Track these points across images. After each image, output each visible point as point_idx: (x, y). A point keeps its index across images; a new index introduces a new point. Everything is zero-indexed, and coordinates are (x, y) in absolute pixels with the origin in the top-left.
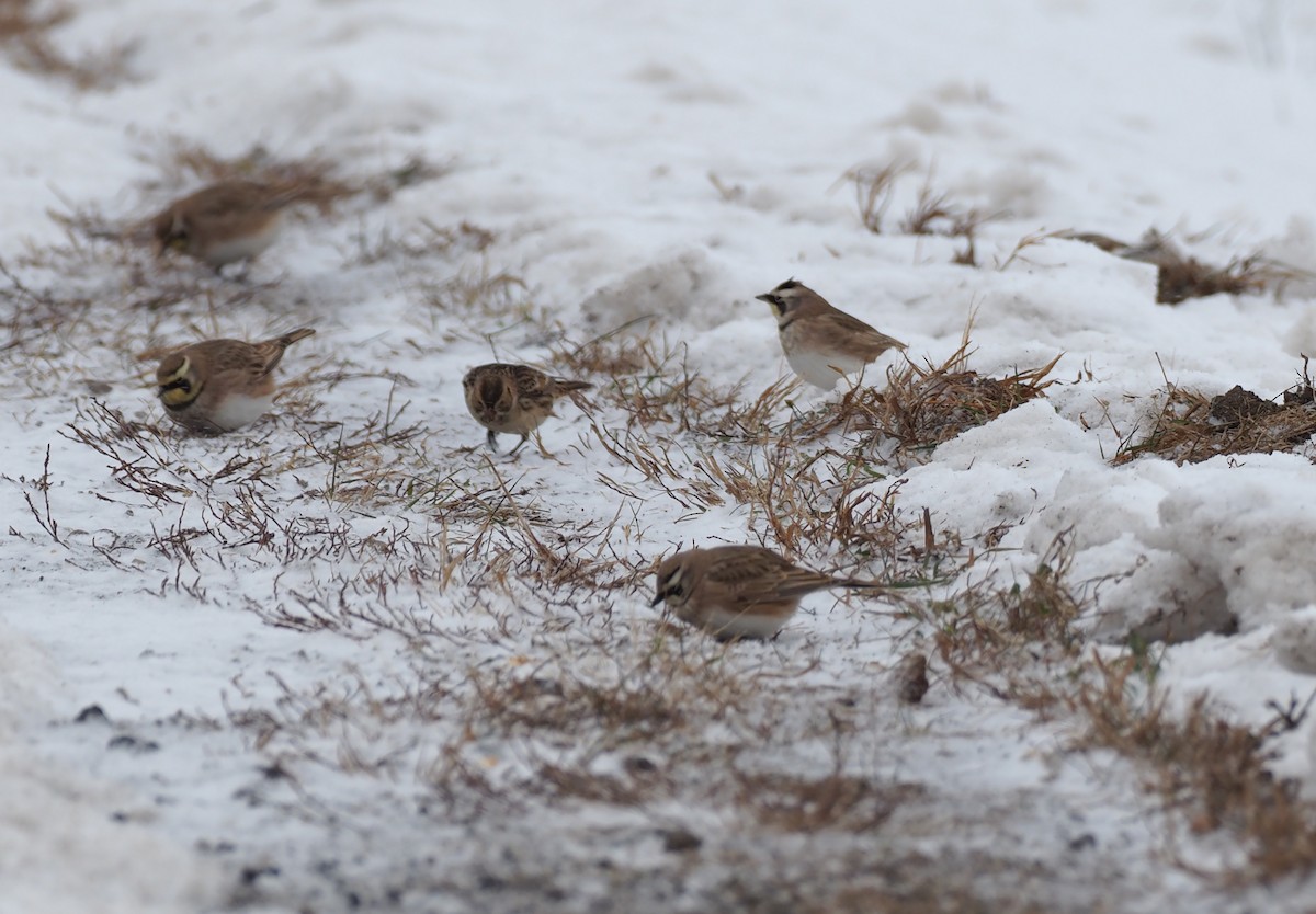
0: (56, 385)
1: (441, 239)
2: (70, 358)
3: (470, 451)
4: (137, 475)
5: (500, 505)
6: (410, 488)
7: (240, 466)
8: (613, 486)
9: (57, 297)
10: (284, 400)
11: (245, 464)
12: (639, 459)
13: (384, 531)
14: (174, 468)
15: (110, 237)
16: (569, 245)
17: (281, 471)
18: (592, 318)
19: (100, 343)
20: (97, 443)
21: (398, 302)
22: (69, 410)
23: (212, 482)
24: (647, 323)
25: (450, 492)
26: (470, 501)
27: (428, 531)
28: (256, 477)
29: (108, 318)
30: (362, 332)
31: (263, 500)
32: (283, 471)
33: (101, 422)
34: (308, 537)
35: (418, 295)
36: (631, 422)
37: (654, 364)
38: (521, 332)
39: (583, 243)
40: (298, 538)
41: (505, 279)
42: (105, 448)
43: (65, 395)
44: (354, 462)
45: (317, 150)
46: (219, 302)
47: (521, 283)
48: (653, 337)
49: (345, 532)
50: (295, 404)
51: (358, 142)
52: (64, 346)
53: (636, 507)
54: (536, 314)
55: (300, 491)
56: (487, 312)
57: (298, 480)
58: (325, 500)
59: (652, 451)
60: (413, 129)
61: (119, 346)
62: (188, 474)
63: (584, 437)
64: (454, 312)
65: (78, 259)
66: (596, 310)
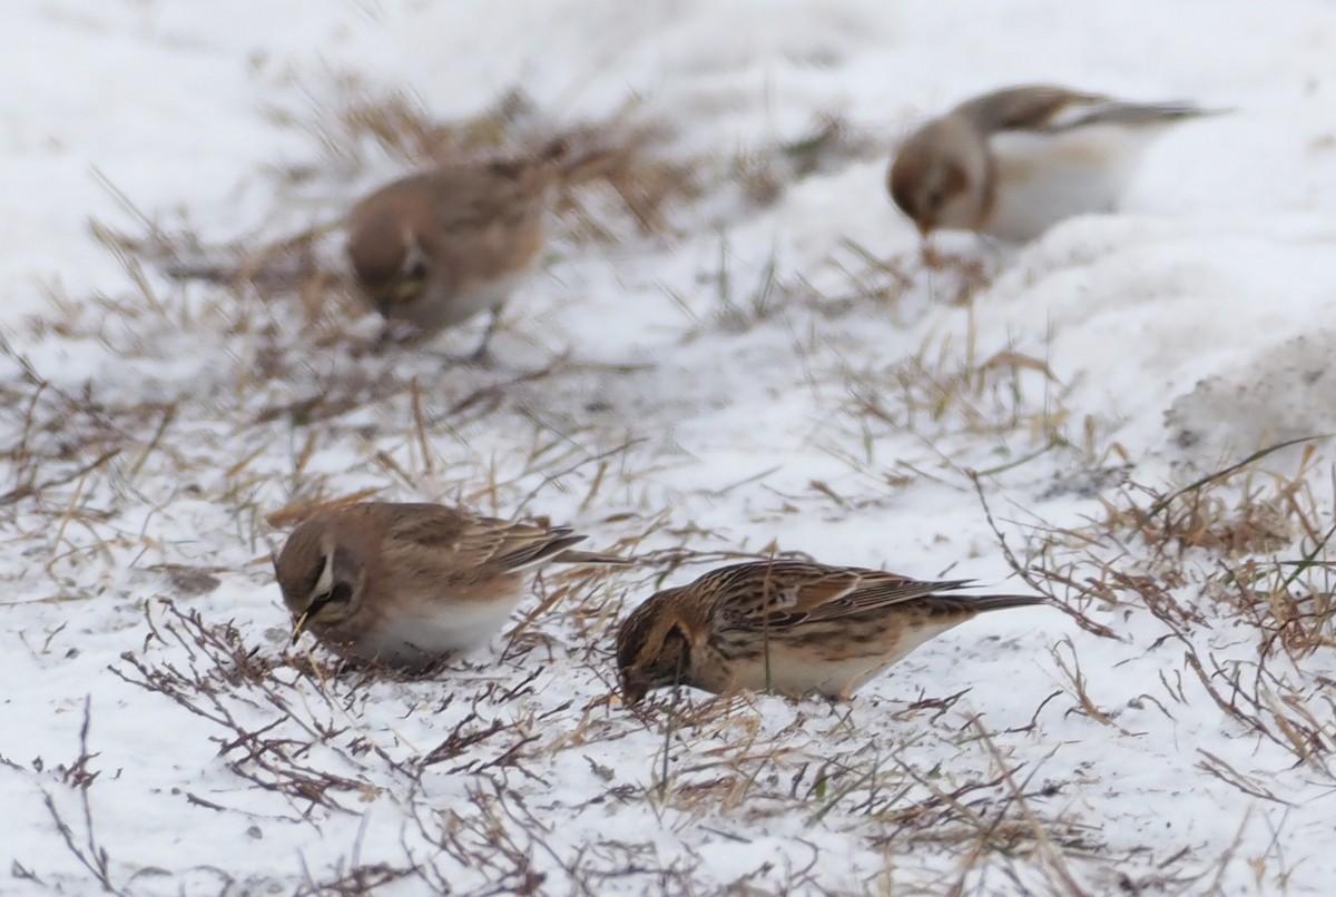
0: (105, 577)
1: (883, 281)
2: (133, 521)
3: (942, 706)
4: (268, 757)
5: (1001, 815)
6: (820, 783)
7: (477, 738)
8: (1230, 777)
9: (107, 397)
10: (565, 605)
11: (487, 734)
12: (1283, 723)
13: (766, 868)
14: (343, 741)
15: (213, 276)
16: (1139, 293)
17: (558, 747)
18: (1186, 440)
19: (194, 490)
20: (190, 691)
21: (796, 407)
22: (133, 625)
23: (421, 769)
24: (1300, 449)
25: (900, 789)
26: (942, 809)
27: (855, 869)
28: (509, 759)
29: (211, 440)
30: (722, 467)
31: (523, 807)
32: (562, 748)
33: (195, 649)
34: (616, 881)
35: (835, 392)
36: (1265, 648)
37: (1313, 533)
38: (1043, 468)
39: (1171, 288)
40: (593, 882)
41: (1010, 361)
42: (203, 702)
43: (125, 595)
44: (706, 729)
45: (635, 100)
46: (435, 408)
47: (1043, 367)
48: (1309, 476)
49: (690, 870)
50: (588, 613)
51: (714, 84)
52: (122, 497)
53: (1276, 819)
54: (1074, 431)
55: (597, 787)
56: (974, 428)
57: (594, 766)
58: (647, 805)
59: (1310, 707)
60: (825, 59)
61: (232, 497)
62: (372, 754)
63: (1172, 680)
64: (910, 427)
65: (150, 319)
66: (1195, 424)
